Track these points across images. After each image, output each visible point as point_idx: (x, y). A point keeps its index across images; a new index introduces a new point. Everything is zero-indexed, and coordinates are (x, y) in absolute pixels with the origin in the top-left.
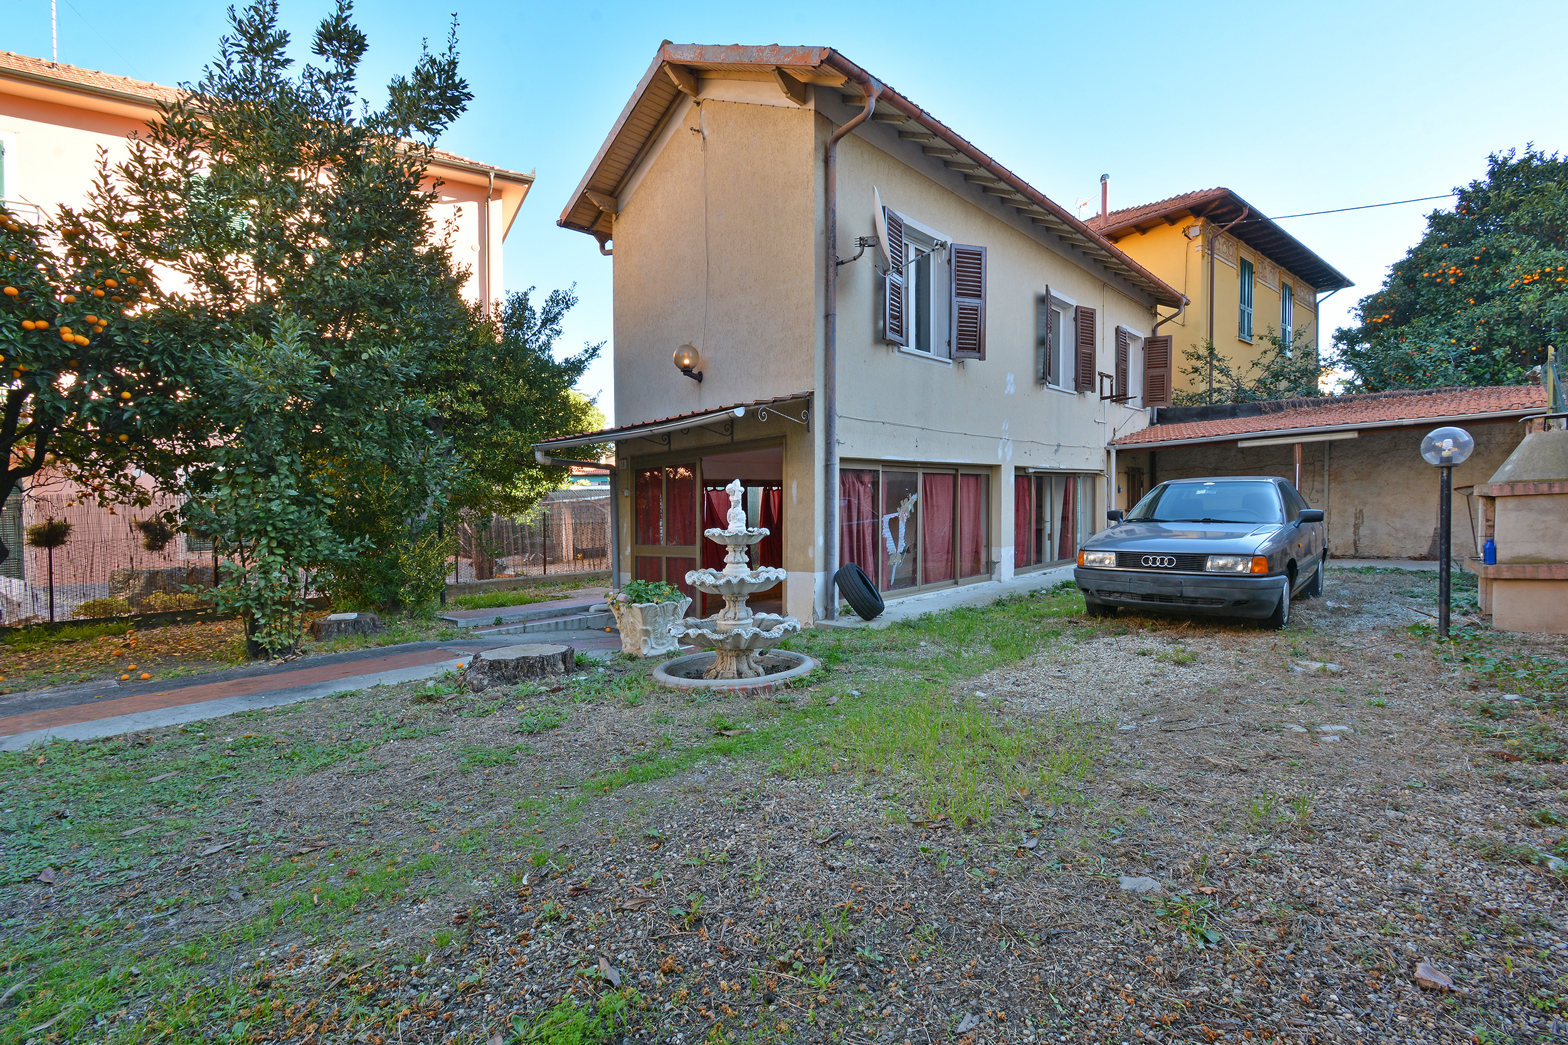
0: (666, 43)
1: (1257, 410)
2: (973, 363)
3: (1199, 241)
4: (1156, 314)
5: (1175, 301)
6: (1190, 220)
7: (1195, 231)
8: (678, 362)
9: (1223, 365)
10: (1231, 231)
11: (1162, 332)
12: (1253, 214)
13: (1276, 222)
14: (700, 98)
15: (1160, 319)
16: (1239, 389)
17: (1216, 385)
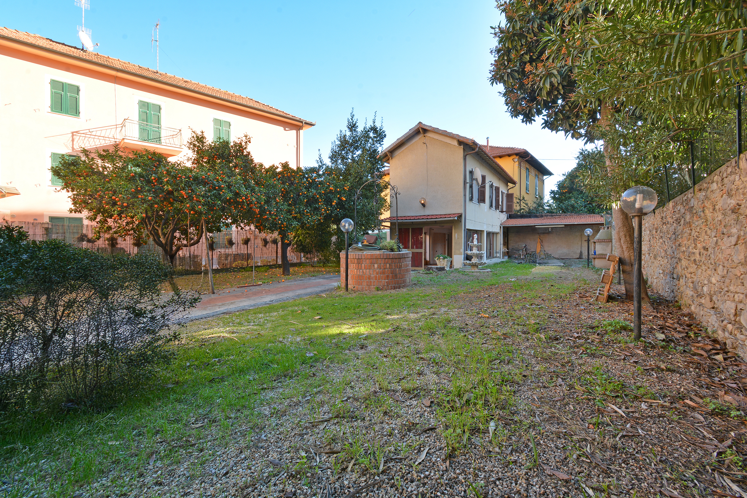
0: (420, 123)
1: (536, 217)
2: (482, 204)
3: (517, 163)
4: (507, 186)
5: (514, 183)
6: (515, 156)
7: (516, 160)
8: (420, 202)
9: (526, 202)
10: (526, 161)
11: (511, 191)
12: (532, 157)
13: (540, 161)
14: (425, 135)
15: (509, 187)
16: (530, 209)
17: (522, 207)
